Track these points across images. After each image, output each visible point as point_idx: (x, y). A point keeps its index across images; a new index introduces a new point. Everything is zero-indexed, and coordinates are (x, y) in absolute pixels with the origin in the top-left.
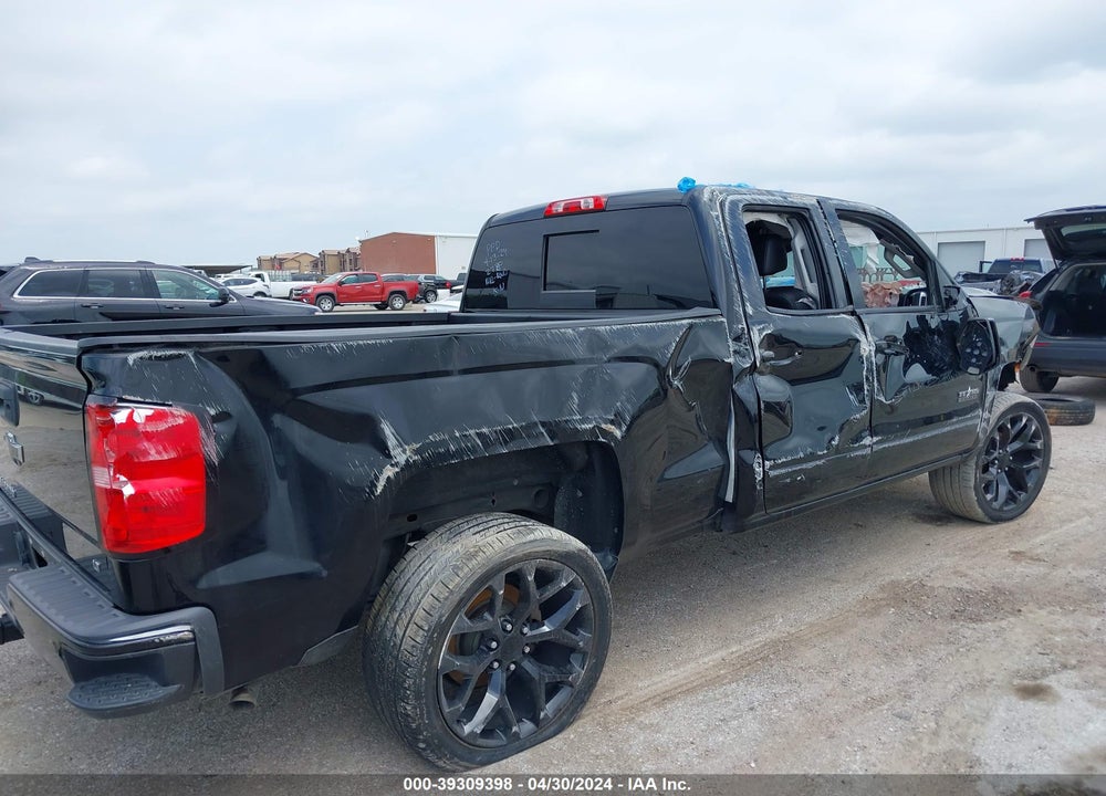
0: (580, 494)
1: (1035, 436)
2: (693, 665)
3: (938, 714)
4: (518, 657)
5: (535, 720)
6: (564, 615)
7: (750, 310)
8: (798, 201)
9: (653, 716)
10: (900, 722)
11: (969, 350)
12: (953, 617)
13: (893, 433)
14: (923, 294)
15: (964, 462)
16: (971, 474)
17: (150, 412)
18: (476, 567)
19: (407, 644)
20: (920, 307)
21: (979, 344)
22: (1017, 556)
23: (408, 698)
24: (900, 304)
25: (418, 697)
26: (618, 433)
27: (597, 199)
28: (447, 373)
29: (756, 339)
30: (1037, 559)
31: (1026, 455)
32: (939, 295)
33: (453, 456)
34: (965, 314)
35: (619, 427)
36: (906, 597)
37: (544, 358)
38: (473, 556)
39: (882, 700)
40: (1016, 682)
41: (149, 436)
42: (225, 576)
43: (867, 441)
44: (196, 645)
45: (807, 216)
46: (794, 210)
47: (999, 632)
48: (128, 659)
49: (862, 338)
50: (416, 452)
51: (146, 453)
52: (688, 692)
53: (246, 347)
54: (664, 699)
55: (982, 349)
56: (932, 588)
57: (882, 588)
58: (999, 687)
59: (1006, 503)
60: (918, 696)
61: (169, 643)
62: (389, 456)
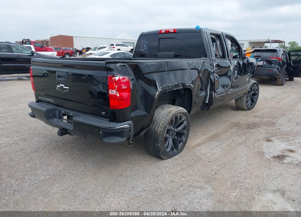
0: (181, 101)
1: (256, 90)
2: (200, 139)
3: (253, 145)
4: (174, 136)
5: (177, 149)
6: (182, 126)
7: (213, 58)
8: (218, 33)
9: (198, 148)
10: (247, 147)
11: (248, 69)
12: (248, 128)
13: (235, 88)
14: (239, 56)
15: (244, 96)
16: (245, 99)
17: (123, 78)
18: (171, 115)
19: (159, 131)
20: (238, 59)
21: (251, 68)
22: (255, 116)
23: (159, 143)
24: (233, 58)
25: (161, 142)
26: (192, 86)
27: (174, 30)
28: (166, 71)
29: (214, 65)
30: (259, 117)
31: (254, 95)
32: (242, 56)
33: (167, 90)
34: (248, 61)
35: (193, 84)
36: (237, 125)
37: (181, 68)
38: (170, 112)
39: (242, 144)
40: (265, 139)
41: (123, 83)
42: (133, 114)
43: (231, 90)
44: (130, 129)
45: (220, 36)
46: (217, 35)
47: (258, 131)
48: (119, 132)
49: (231, 66)
50: (162, 89)
51: (122, 87)
52: (203, 144)
53: (134, 64)
54: (199, 145)
55: (251, 69)
56: (241, 123)
57: (231, 124)
58: (262, 140)
59: (250, 106)
60: (248, 143)
61: (126, 128)
62: (158, 90)
